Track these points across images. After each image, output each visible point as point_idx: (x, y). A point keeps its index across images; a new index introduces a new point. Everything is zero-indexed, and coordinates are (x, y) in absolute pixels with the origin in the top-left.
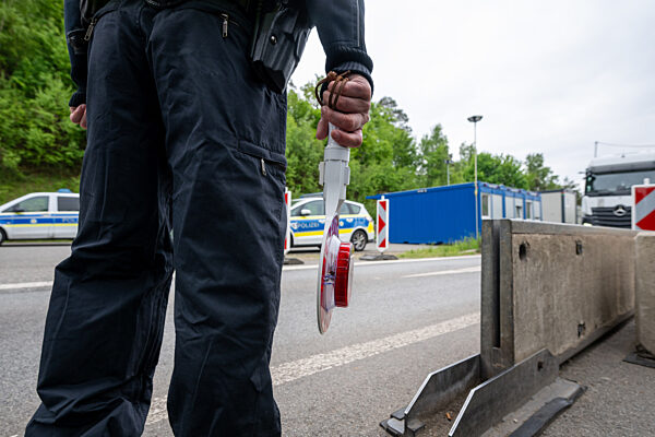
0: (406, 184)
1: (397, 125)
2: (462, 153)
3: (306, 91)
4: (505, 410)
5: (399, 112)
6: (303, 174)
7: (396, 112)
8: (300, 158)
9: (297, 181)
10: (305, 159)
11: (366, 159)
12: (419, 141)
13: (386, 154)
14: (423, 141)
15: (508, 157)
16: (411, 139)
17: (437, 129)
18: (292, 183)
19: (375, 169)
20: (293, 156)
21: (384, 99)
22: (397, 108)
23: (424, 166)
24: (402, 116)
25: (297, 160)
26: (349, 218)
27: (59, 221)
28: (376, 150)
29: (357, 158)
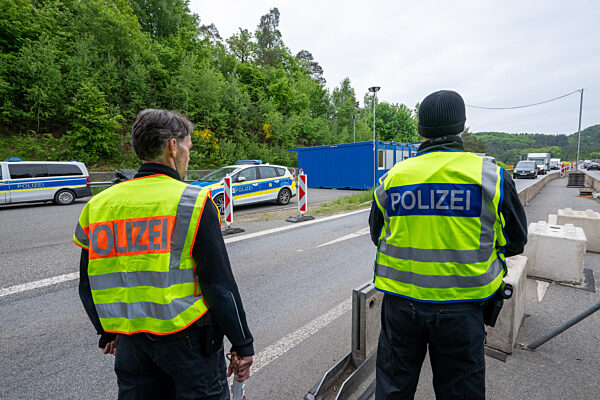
0: (321, 131)
1: (313, 76)
2: (366, 102)
3: (231, 43)
5: (315, 64)
6: (234, 126)
7: (312, 64)
8: (231, 112)
9: (229, 132)
10: (235, 113)
11: (287, 111)
12: (331, 93)
13: (304, 105)
14: (334, 93)
15: (402, 106)
16: (325, 91)
17: (346, 83)
18: (225, 134)
19: (295, 119)
20: (224, 109)
21: (302, 52)
22: (314, 61)
23: (336, 115)
24: (317, 68)
25: (228, 114)
26: (277, 179)
27: (15, 187)
28: (296, 102)
29: (279, 110)
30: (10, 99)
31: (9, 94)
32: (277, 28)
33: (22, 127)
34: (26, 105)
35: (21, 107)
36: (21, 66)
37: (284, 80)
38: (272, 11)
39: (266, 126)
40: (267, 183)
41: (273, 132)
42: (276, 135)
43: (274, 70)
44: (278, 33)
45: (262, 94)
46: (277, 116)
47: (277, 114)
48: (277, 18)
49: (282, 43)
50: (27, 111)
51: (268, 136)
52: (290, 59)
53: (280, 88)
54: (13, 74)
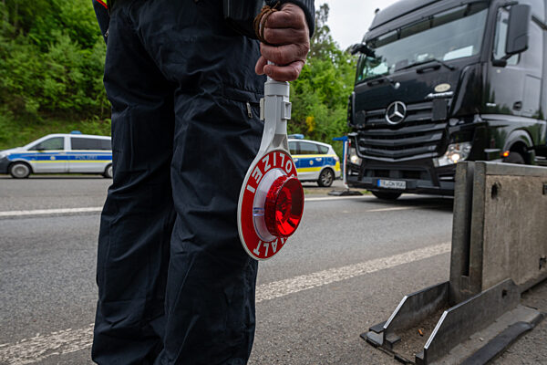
4: (472, 330)
11: (333, 104)
19: (341, 113)
26: (319, 157)
27: (73, 158)
28: (343, 95)
29: (324, 103)
30: (83, 89)
31: (82, 84)
32: (326, 23)
33: (90, 114)
34: (94, 94)
35: (90, 96)
36: (94, 60)
37: (331, 72)
38: (321, 7)
39: (309, 119)
40: (308, 160)
41: (317, 126)
42: (321, 128)
43: (320, 63)
44: (327, 28)
45: (306, 87)
46: (323, 109)
47: (322, 106)
48: (326, 13)
49: (330, 37)
50: (94, 99)
51: (311, 129)
52: (339, 53)
53: (326, 81)
54: (87, 67)
